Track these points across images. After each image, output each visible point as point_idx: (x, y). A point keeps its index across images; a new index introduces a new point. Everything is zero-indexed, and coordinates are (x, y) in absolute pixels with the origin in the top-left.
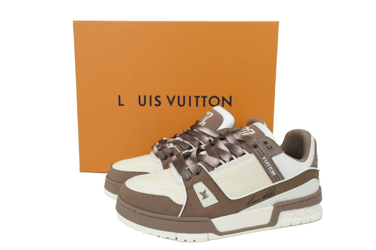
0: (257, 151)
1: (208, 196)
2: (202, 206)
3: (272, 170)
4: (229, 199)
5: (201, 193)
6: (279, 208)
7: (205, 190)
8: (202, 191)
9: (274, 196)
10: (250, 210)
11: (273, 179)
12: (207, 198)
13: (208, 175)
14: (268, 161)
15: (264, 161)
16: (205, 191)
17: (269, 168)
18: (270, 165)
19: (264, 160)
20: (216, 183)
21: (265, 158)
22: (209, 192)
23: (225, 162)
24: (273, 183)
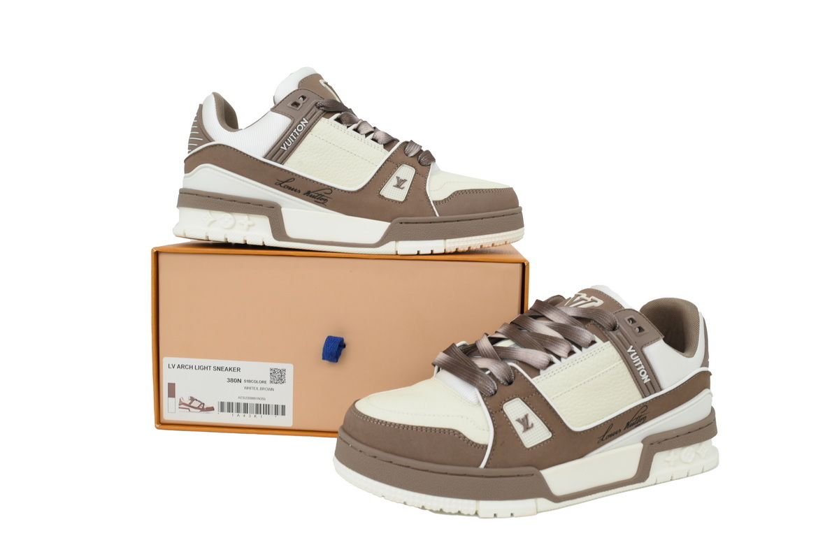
0: (618, 336)
1: (532, 425)
2: (522, 444)
3: (643, 373)
4: (570, 430)
5: (518, 420)
6: (654, 445)
7: (526, 413)
8: (521, 416)
9: (643, 423)
10: (603, 451)
11: (645, 389)
12: (531, 430)
13: (531, 384)
14: (637, 355)
15: (630, 355)
16: (526, 416)
17: (638, 369)
18: (640, 363)
19: (630, 353)
20: (545, 400)
21: (633, 349)
22: (533, 419)
23: (559, 358)
24: (643, 398)
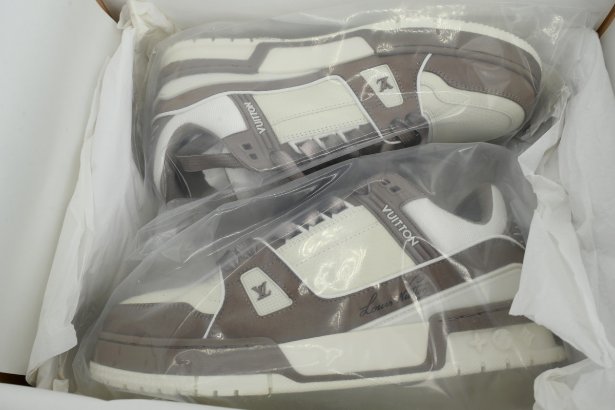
0: (372, 200)
1: (270, 292)
2: (255, 312)
3: (407, 234)
5: (254, 288)
7: (263, 281)
8: (258, 284)
9: (425, 295)
11: (416, 254)
12: (268, 297)
13: (274, 254)
14: (394, 214)
15: (387, 215)
16: (264, 284)
17: (400, 230)
18: (401, 222)
19: (386, 213)
20: (286, 266)
21: (387, 208)
22: (271, 286)
23: (307, 227)
24: (417, 264)
